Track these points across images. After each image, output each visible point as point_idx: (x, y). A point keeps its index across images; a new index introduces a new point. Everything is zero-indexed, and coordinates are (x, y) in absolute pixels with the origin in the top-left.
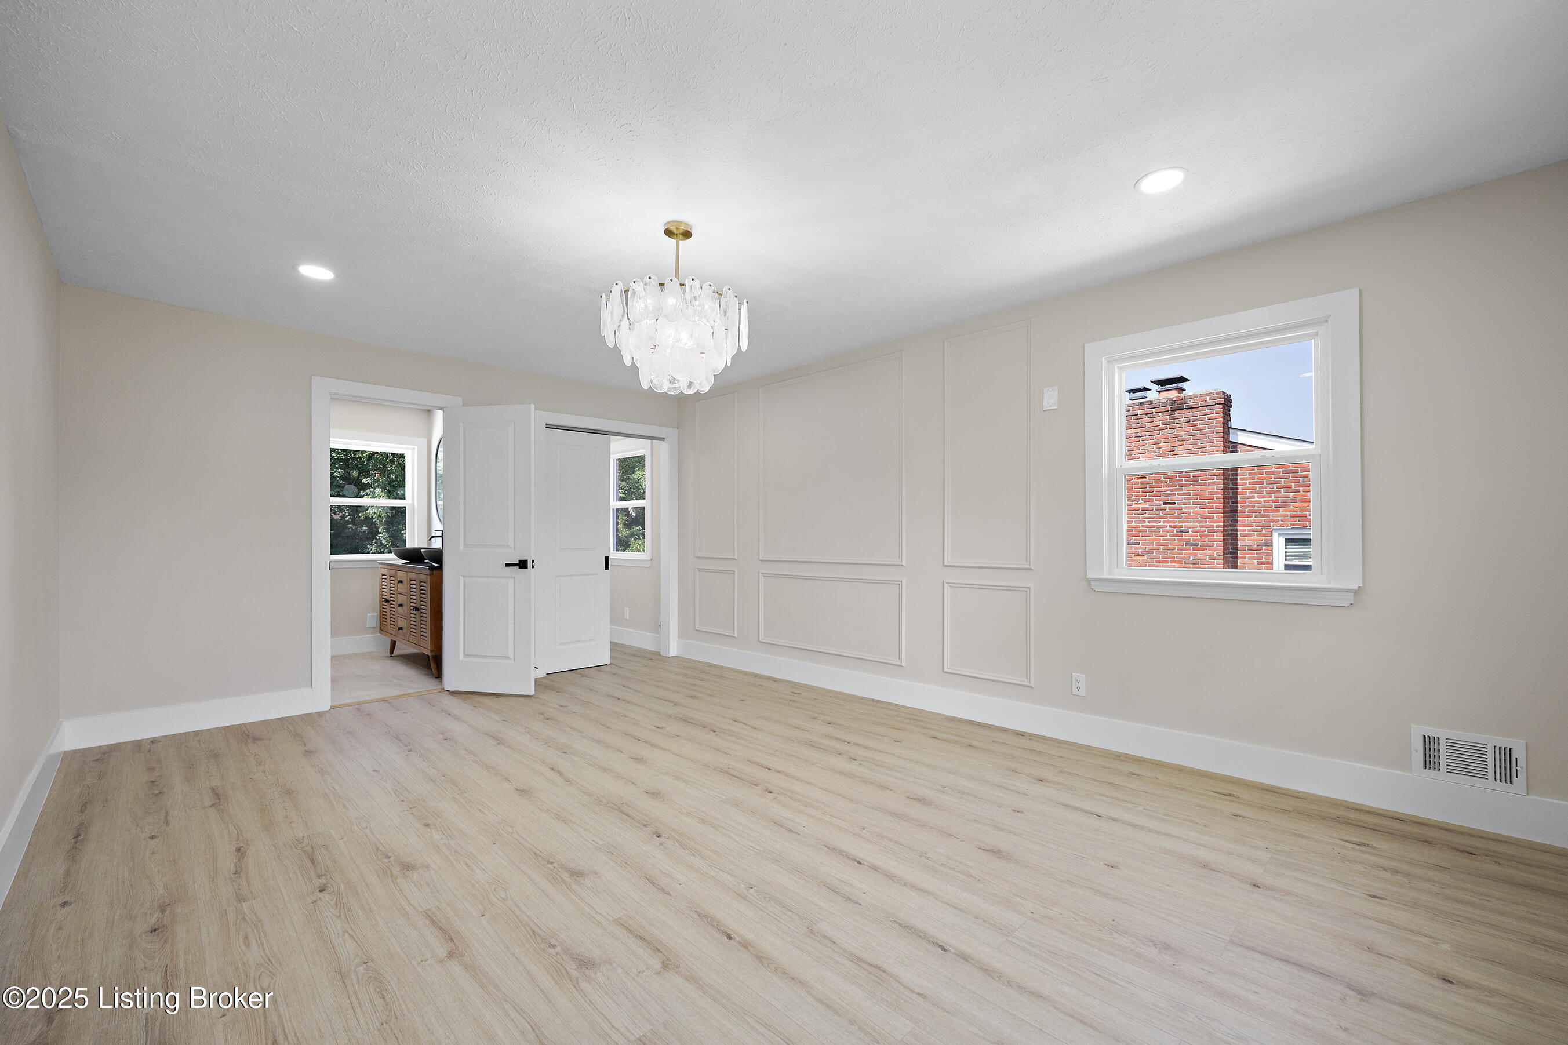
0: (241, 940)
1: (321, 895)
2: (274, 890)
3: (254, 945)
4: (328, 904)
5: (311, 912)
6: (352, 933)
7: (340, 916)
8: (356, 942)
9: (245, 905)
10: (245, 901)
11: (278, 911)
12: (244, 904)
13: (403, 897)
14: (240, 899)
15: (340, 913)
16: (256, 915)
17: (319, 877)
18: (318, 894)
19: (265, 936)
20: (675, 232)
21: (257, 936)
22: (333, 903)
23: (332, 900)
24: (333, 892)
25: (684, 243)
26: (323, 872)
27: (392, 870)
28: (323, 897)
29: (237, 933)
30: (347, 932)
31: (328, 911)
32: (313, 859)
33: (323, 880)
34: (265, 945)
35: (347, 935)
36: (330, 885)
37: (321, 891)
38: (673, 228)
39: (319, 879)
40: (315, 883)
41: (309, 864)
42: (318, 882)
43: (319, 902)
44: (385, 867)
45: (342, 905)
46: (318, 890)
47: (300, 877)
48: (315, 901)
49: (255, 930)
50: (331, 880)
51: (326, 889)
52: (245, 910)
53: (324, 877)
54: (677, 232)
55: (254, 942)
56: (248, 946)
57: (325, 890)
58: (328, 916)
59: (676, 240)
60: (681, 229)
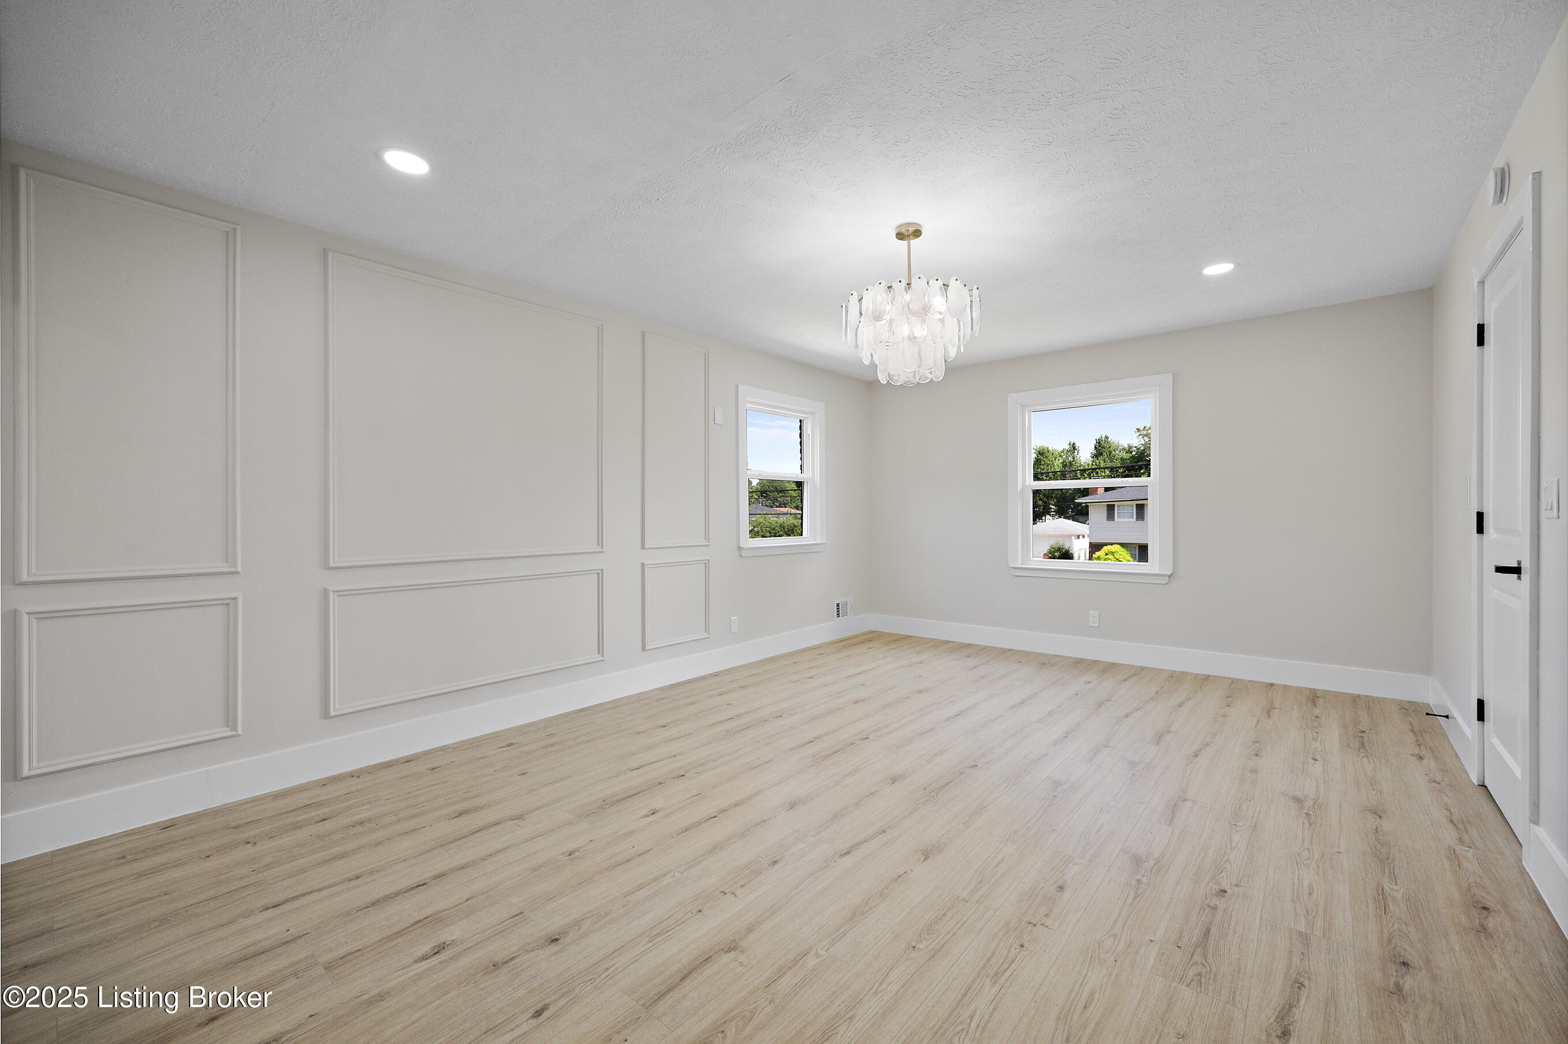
0: (1315, 894)
1: (1227, 888)
2: (1267, 925)
3: (1306, 883)
4: (1229, 876)
5: (1246, 879)
6: (1229, 845)
7: (1227, 861)
8: (1230, 838)
9: (1302, 928)
10: (1301, 933)
11: (1273, 899)
12: (1303, 931)
13: (1170, 842)
14: (1305, 938)
15: (1225, 862)
16: (1295, 910)
17: (1215, 908)
18: (1230, 892)
19: (1294, 884)
21: (1300, 889)
22: (1224, 874)
23: (1223, 877)
24: (1216, 883)
25: (915, 242)
26: (1207, 910)
27: (1151, 867)
28: (1228, 885)
29: (1317, 903)
30: (1231, 847)
31: (1233, 870)
32: (1205, 936)
33: (1215, 901)
34: (1296, 877)
35: (1233, 845)
36: (1213, 891)
37: (1225, 892)
38: (904, 231)
39: (1217, 906)
40: (1223, 903)
41: (1214, 931)
42: (1221, 903)
43: (1234, 882)
44: (1153, 874)
45: (1218, 867)
46: (1226, 895)
47: (1233, 923)
48: (1237, 885)
49: (1301, 895)
50: (1208, 896)
51: (1219, 890)
52: (1303, 921)
53: (1212, 904)
54: (908, 233)
55: (1305, 886)
56: (1310, 886)
57: (1221, 890)
58: (1236, 866)
59: (907, 242)
60: (911, 229)
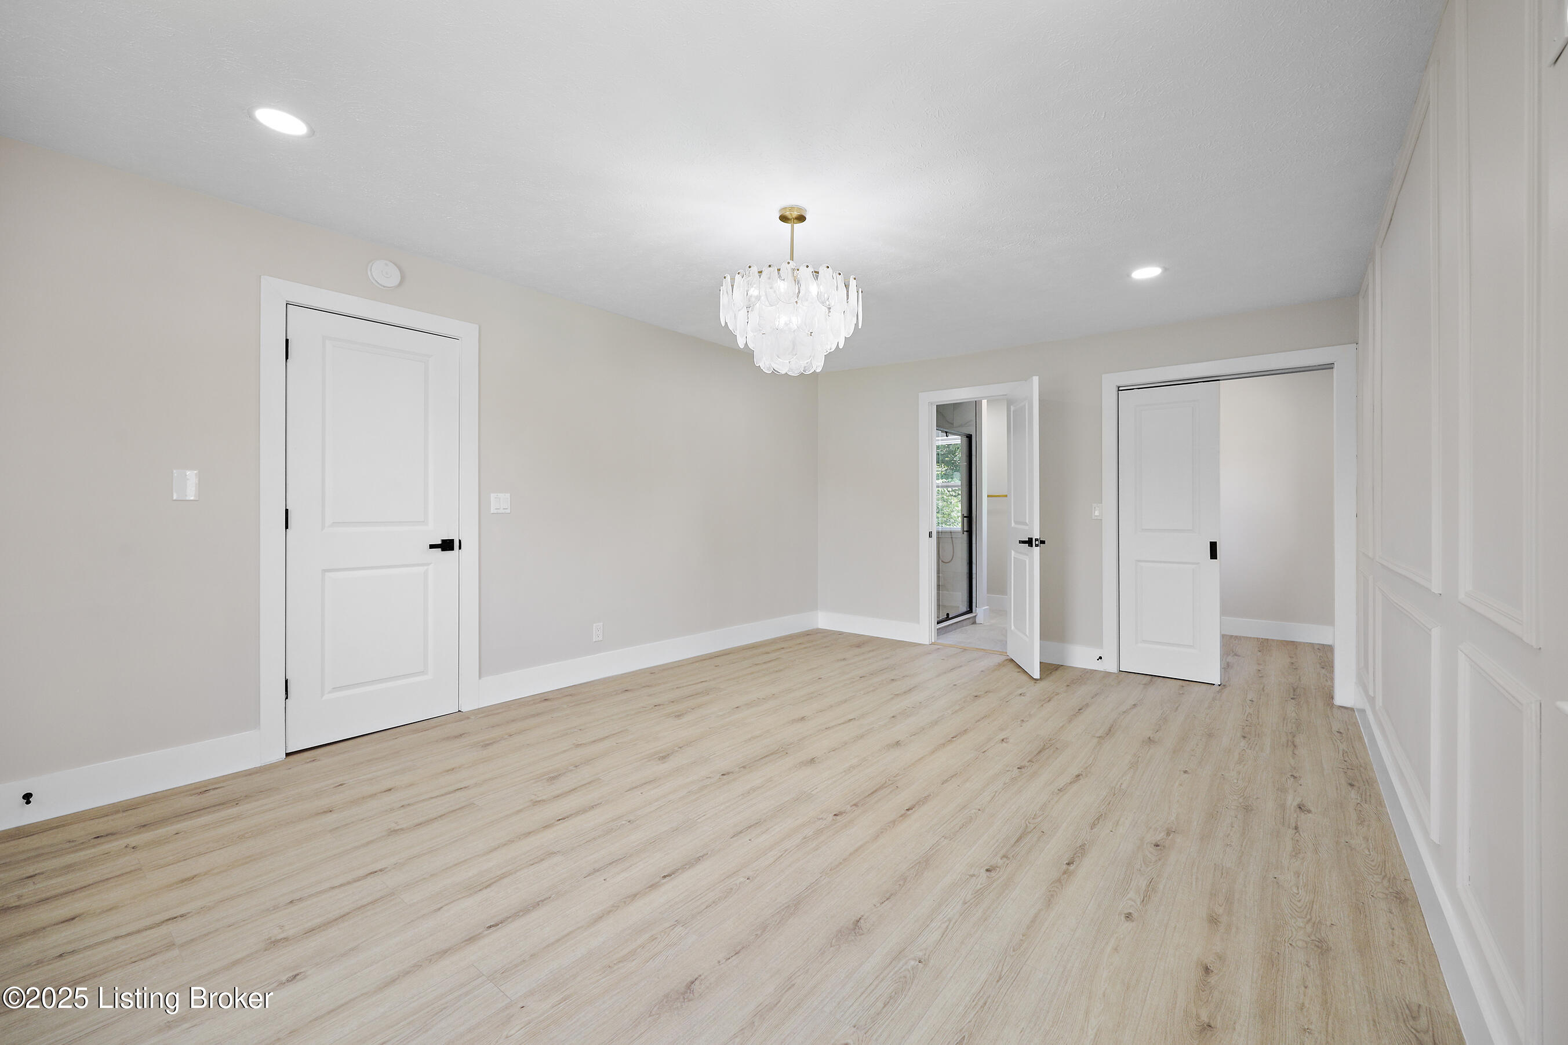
20: (790, 217)
25: (798, 226)
38: (787, 214)
54: (793, 217)
59: (790, 224)
60: (795, 214)
